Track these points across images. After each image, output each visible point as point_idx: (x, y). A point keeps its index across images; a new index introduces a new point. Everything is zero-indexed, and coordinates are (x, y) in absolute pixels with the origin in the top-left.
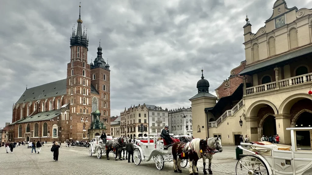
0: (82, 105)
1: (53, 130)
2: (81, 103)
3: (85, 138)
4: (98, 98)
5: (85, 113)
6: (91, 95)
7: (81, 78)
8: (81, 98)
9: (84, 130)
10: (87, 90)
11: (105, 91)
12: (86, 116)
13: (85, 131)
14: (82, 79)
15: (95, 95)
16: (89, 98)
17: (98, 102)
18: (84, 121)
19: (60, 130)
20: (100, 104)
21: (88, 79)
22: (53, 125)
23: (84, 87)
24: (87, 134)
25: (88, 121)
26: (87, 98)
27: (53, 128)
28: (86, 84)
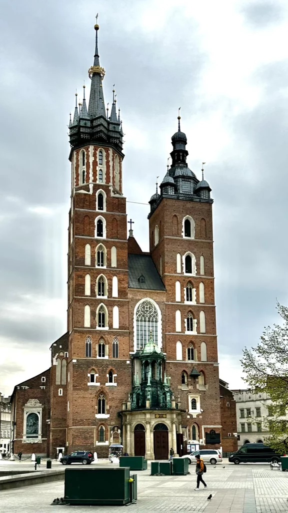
0: (91, 331)
1: (25, 416)
2: (87, 324)
3: (107, 443)
4: (158, 303)
5: (106, 357)
6: (130, 296)
7: (88, 247)
8: (87, 309)
9: (100, 416)
10: (110, 280)
11: (193, 274)
12: (110, 367)
13: (105, 420)
14: (93, 248)
15: (146, 295)
16: (121, 305)
17: (160, 317)
18: (98, 384)
19: (49, 418)
20: (169, 322)
21: (114, 244)
22: (27, 401)
23: (100, 271)
24: (113, 429)
25: (115, 384)
26: (113, 306)
27: (26, 410)
28: (109, 260)
